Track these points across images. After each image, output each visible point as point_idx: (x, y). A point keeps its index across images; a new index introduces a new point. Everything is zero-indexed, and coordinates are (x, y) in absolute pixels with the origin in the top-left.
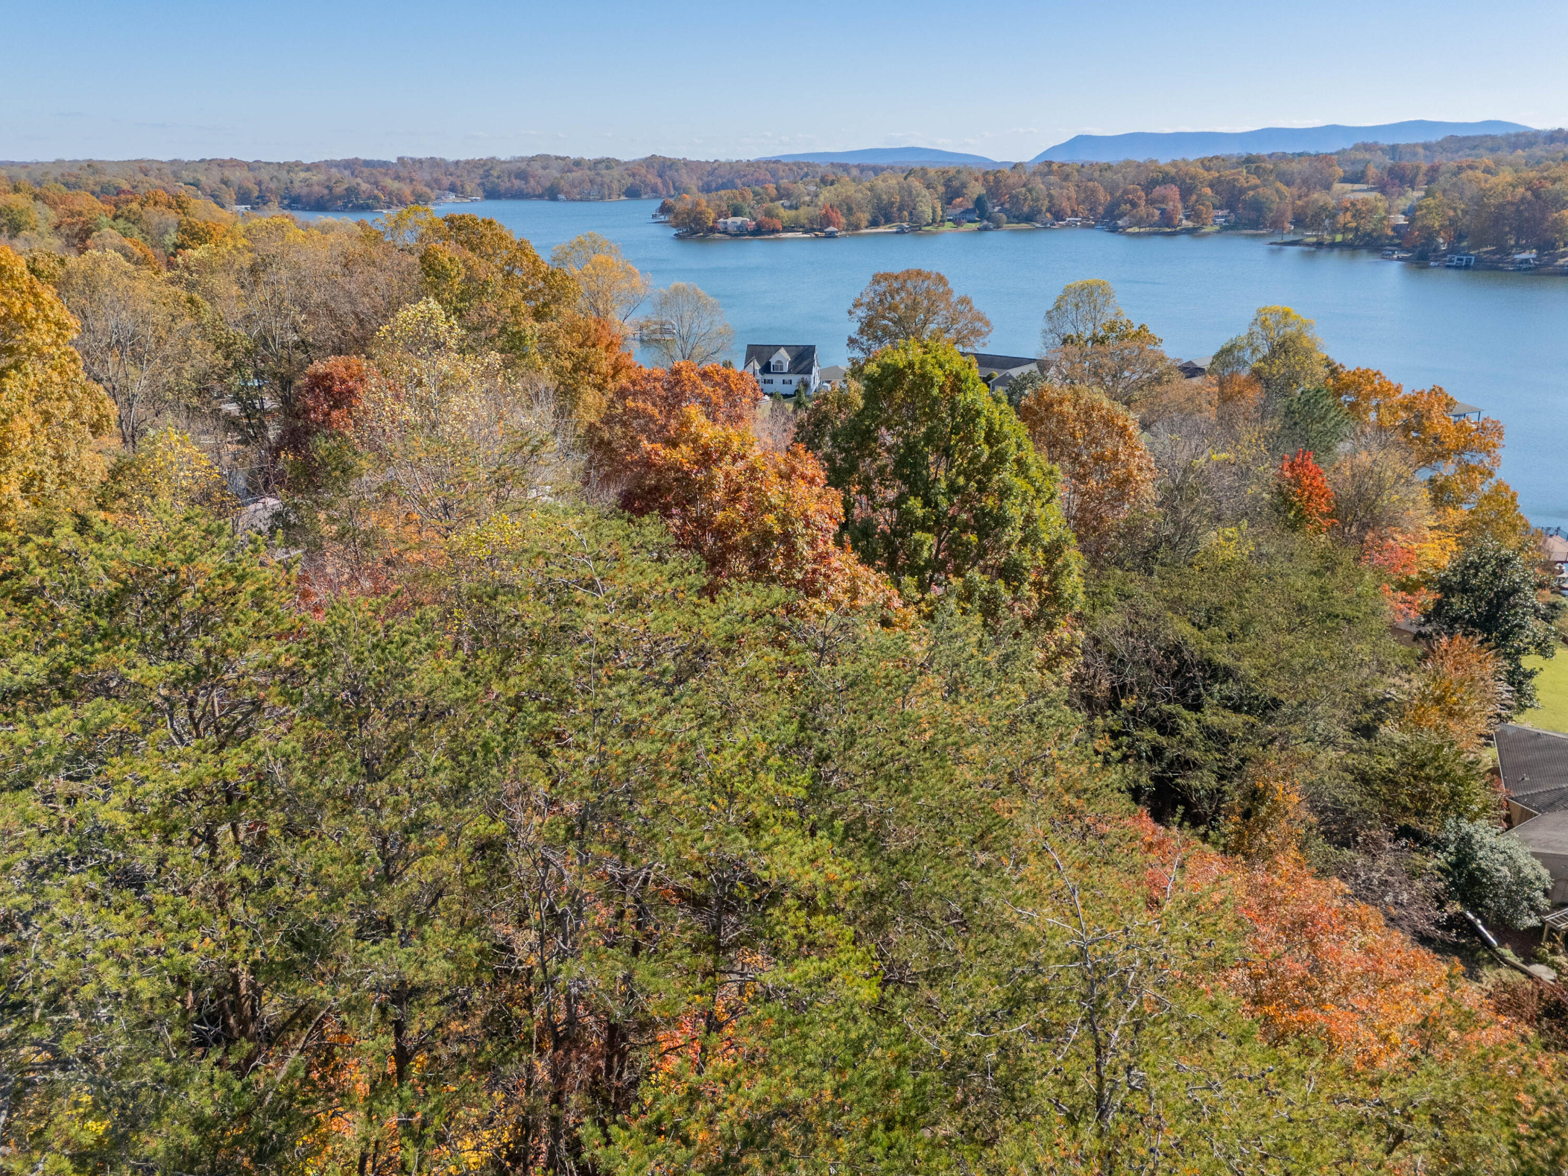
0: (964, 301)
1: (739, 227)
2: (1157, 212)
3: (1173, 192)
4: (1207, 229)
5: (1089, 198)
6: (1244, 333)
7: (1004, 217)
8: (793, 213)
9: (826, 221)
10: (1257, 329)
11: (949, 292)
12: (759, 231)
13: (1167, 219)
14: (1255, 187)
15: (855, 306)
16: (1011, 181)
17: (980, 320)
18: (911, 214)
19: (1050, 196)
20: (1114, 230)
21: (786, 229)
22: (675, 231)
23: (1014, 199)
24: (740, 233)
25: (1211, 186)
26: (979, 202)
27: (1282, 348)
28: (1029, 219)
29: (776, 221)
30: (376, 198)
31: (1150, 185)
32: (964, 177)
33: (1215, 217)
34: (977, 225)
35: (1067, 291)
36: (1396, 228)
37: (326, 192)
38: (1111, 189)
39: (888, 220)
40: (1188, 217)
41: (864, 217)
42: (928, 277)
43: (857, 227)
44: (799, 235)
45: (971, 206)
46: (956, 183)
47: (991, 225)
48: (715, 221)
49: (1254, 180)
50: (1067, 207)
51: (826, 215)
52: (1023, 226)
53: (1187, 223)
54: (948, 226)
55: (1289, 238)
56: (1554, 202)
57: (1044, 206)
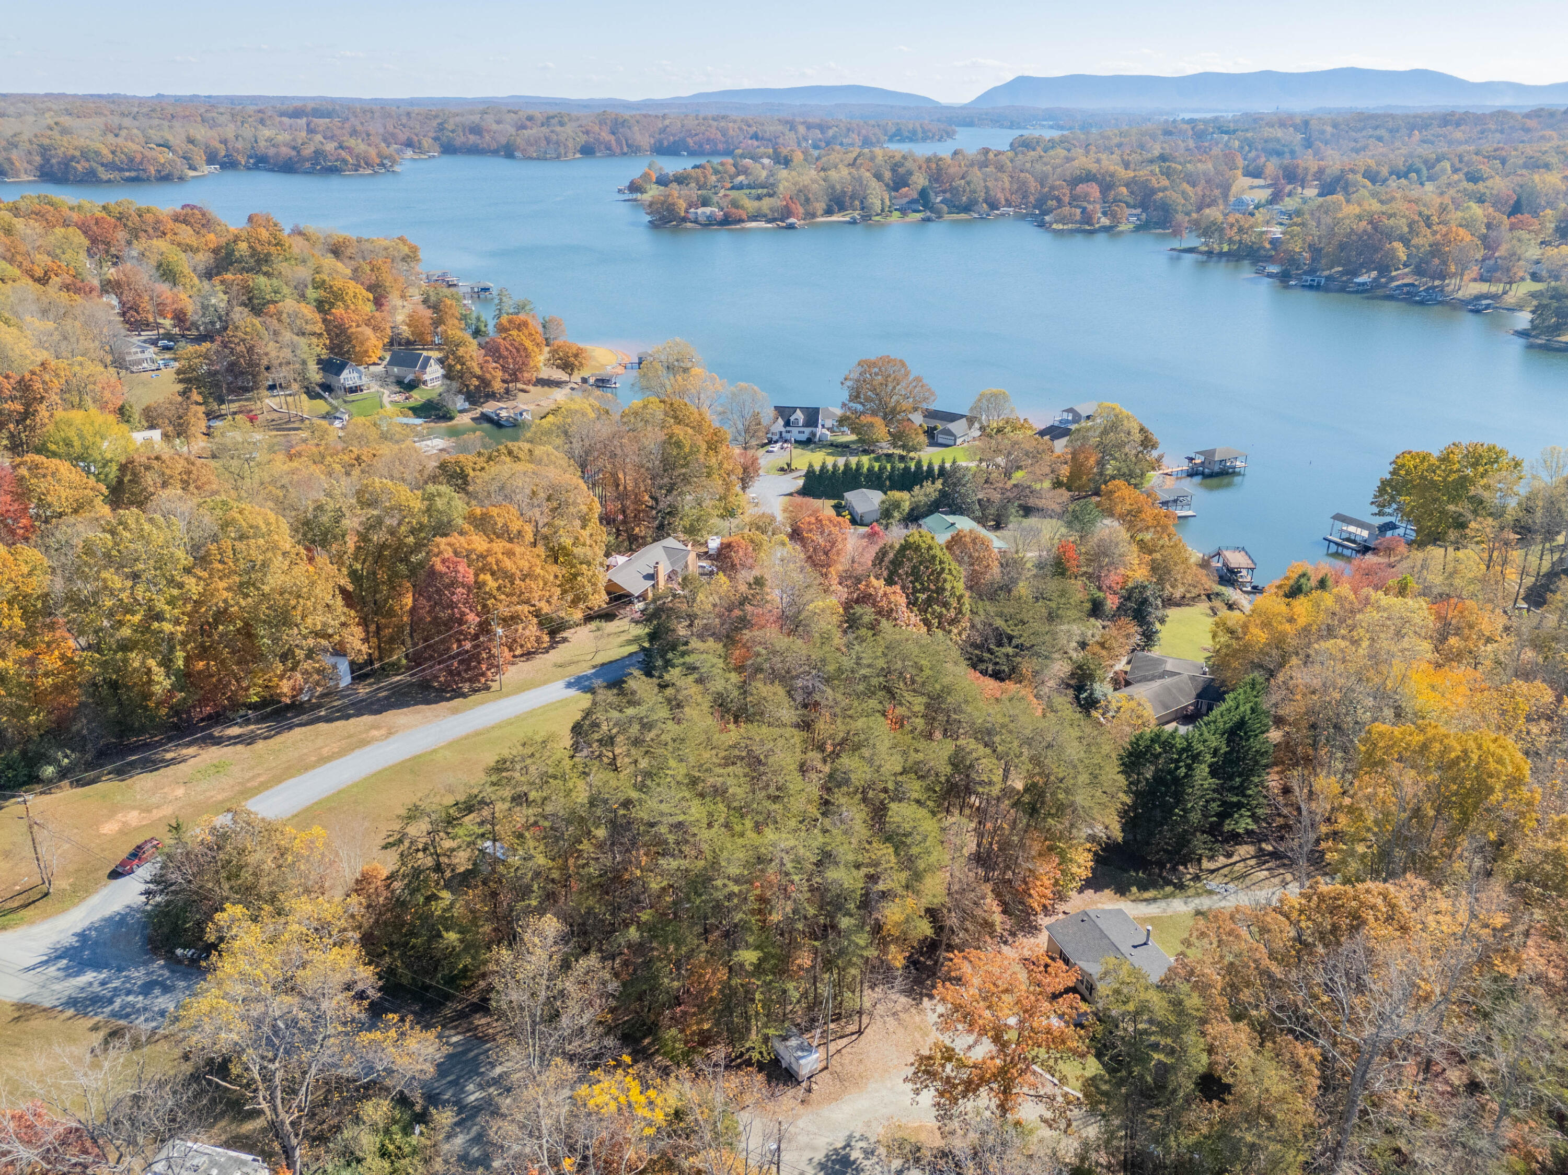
0: (918, 379)
1: (708, 217)
2: (1078, 211)
3: (1094, 190)
4: (1122, 228)
5: (1022, 188)
7: (945, 208)
8: (756, 204)
9: (786, 213)
11: (908, 373)
12: (726, 221)
13: (1087, 218)
14: (1165, 189)
15: (846, 380)
16: (952, 170)
17: (929, 390)
18: (862, 203)
19: (986, 187)
20: (1042, 225)
21: (751, 219)
22: (648, 218)
23: (954, 190)
24: (710, 223)
25: (1127, 185)
26: (923, 193)
28: (967, 209)
29: (742, 211)
30: (344, 161)
31: (1075, 181)
32: (909, 164)
33: (1129, 219)
34: (921, 215)
36: (1273, 242)
37: (294, 153)
38: (1042, 182)
39: (842, 208)
40: (1105, 214)
41: (820, 206)
42: (895, 362)
43: (814, 216)
44: (763, 224)
45: (916, 196)
46: (901, 170)
47: (934, 216)
48: (686, 211)
49: (1165, 182)
50: (1001, 197)
51: (787, 206)
52: (963, 216)
53: (1105, 221)
54: (897, 214)
55: (1187, 244)
56: (1387, 235)
57: (982, 196)
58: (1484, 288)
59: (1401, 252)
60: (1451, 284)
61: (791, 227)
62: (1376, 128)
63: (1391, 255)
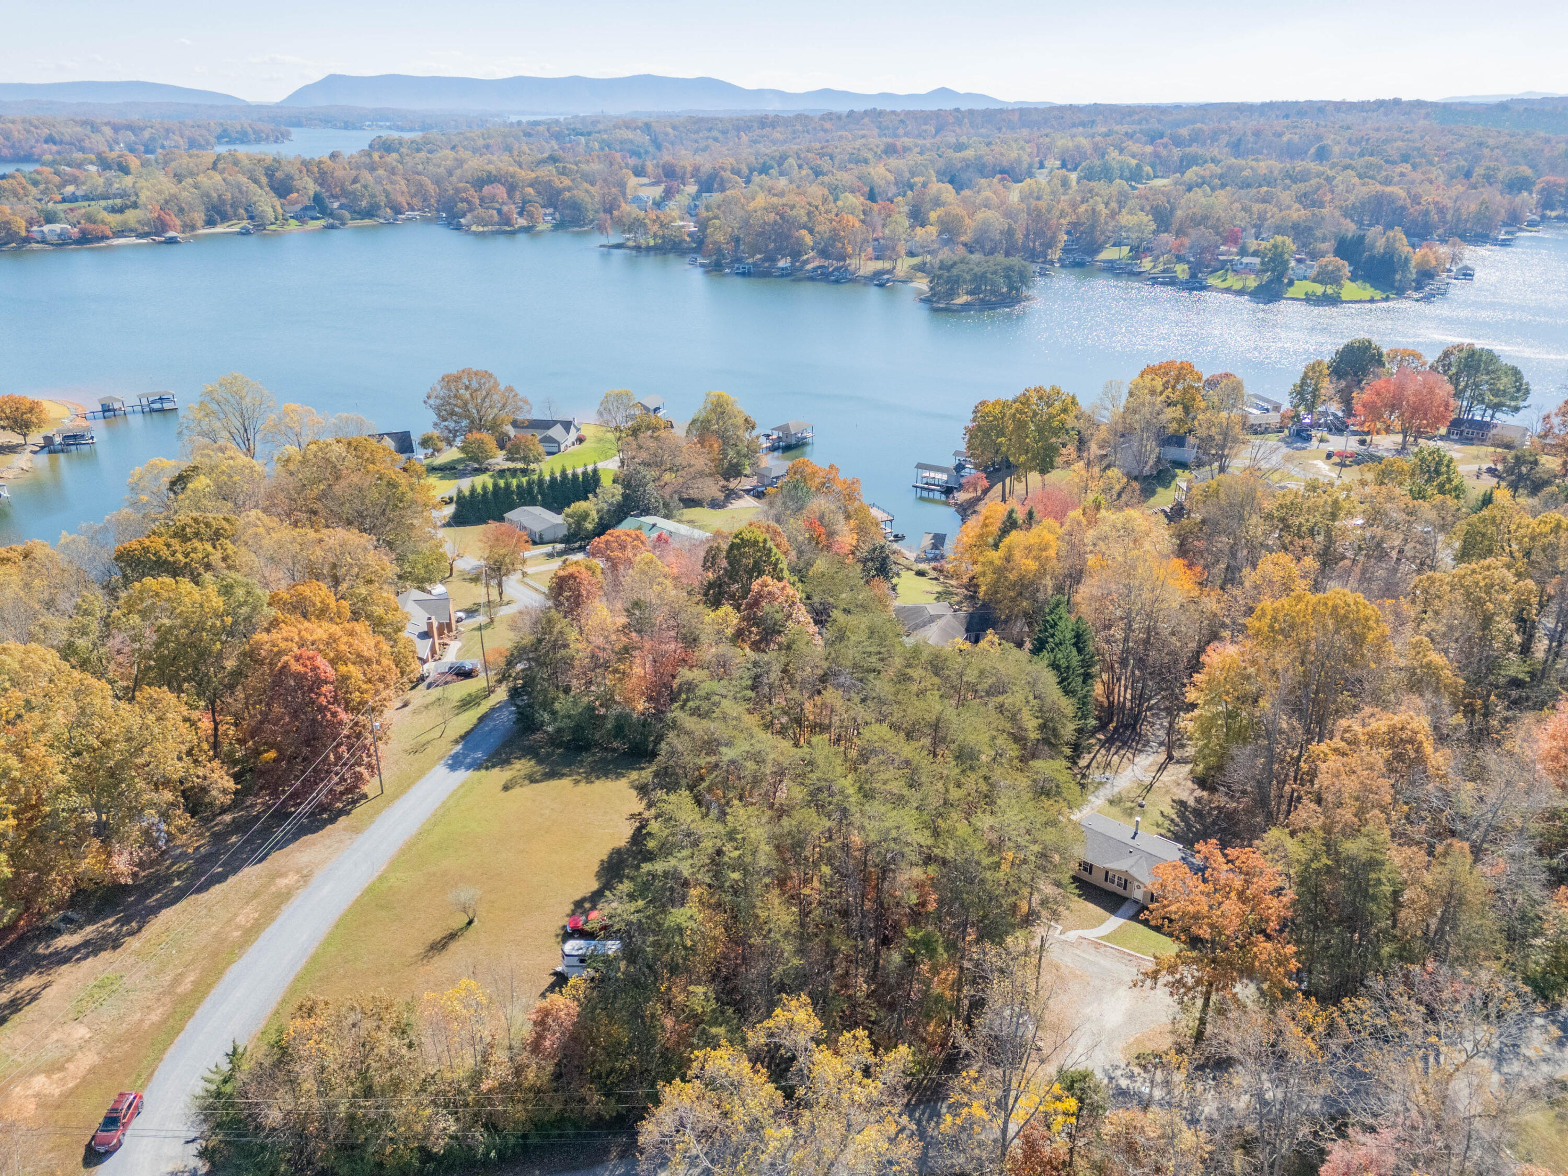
0: (510, 389)
1: (59, 235)
2: (493, 212)
3: (500, 191)
4: (541, 227)
5: (420, 192)
7: (346, 214)
8: (118, 217)
9: (161, 226)
11: (497, 383)
12: (85, 240)
13: (506, 220)
14: (569, 189)
15: (428, 399)
18: (247, 210)
19: (384, 191)
20: (458, 227)
21: (117, 235)
23: (349, 193)
24: (63, 242)
25: (531, 185)
26: (316, 198)
28: (370, 213)
29: (102, 227)
31: (479, 183)
32: (284, 167)
33: (545, 218)
34: (322, 223)
35: (605, 397)
38: (441, 185)
39: (225, 218)
40: (521, 214)
41: (199, 217)
42: (477, 373)
43: (193, 228)
44: (134, 240)
45: (307, 202)
46: (279, 174)
47: (337, 223)
48: (28, 229)
49: (567, 182)
50: (402, 200)
51: (159, 219)
52: (367, 222)
53: (522, 222)
54: (294, 222)
55: (614, 240)
56: (793, 224)
57: (382, 200)
58: (879, 265)
59: (808, 239)
60: (853, 263)
61: (172, 241)
62: (710, 130)
63: (800, 241)
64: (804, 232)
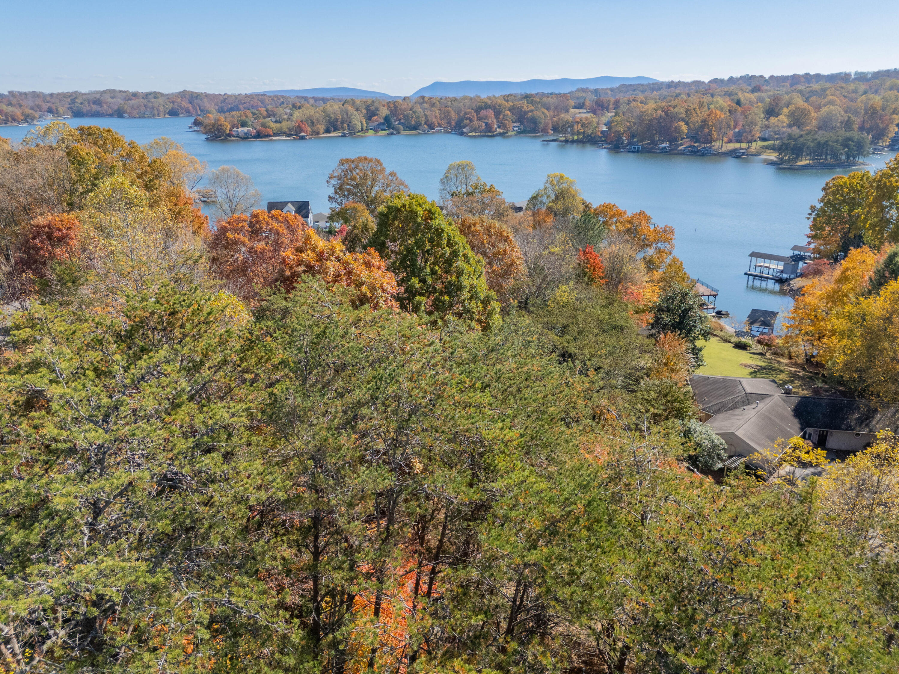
0: (393, 174)
1: (246, 134)
2: (484, 124)
3: (490, 113)
4: (510, 133)
5: (447, 116)
6: (542, 187)
7: (402, 128)
8: (278, 125)
9: (299, 130)
10: (548, 185)
11: (384, 169)
12: (258, 136)
13: (489, 128)
14: (532, 111)
15: (330, 178)
16: (403, 107)
17: (403, 184)
18: (348, 125)
19: (426, 116)
20: (462, 134)
21: (275, 135)
22: (205, 136)
23: (406, 117)
24: (247, 137)
25: (510, 110)
26: (387, 119)
27: (561, 195)
28: (415, 128)
29: (268, 130)
31: (478, 110)
32: (377, 104)
33: (514, 127)
34: (387, 132)
35: (450, 168)
36: (602, 132)
38: (458, 112)
39: (336, 129)
40: (499, 127)
41: (322, 127)
42: (371, 161)
43: (318, 133)
44: (284, 138)
45: (382, 121)
46: (372, 108)
47: (395, 132)
48: (231, 130)
49: (531, 107)
50: (435, 121)
51: (299, 126)
52: (412, 132)
53: (499, 130)
54: (371, 132)
55: (551, 138)
56: (675, 118)
57: (423, 121)
59: (684, 128)
60: (717, 144)
63: (678, 130)
64: (682, 123)
